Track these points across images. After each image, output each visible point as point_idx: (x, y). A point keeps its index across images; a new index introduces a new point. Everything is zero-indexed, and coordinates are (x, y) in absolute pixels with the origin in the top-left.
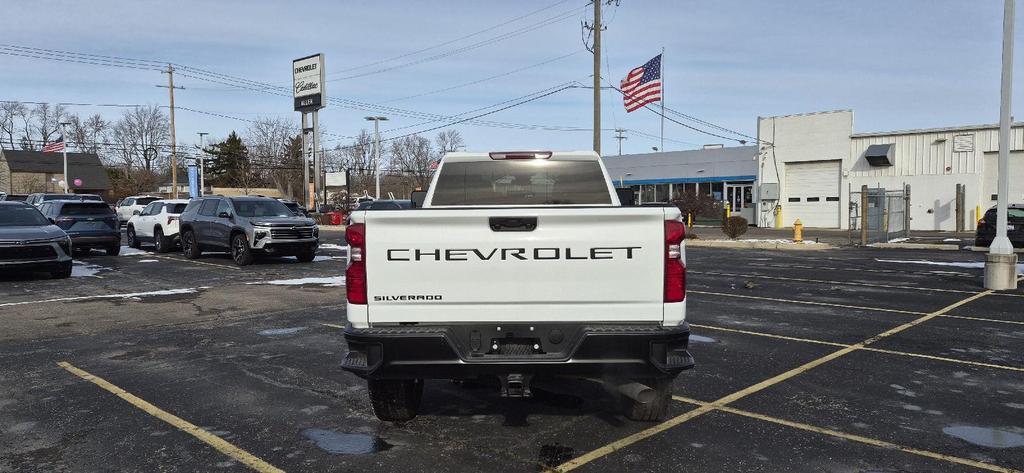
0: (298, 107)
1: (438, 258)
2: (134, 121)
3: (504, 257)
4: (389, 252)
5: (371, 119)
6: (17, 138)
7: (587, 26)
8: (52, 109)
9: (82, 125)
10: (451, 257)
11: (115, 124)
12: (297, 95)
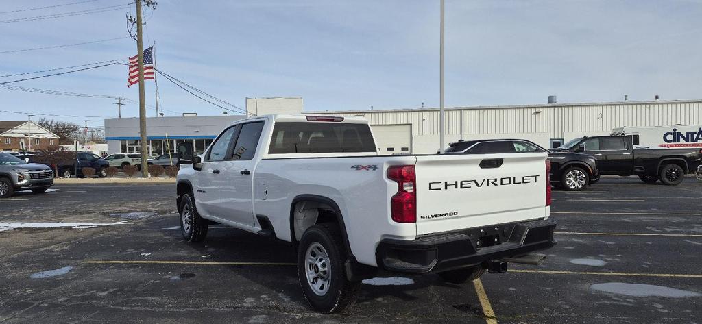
1: (456, 187)
3: (488, 185)
4: (430, 184)
7: (131, 20)
10: (463, 186)
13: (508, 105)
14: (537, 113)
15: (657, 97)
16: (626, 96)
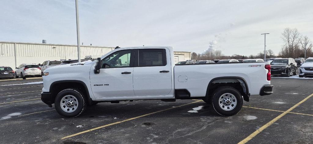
13: (38, 43)
14: (54, 48)
15: (91, 45)
16: (82, 43)
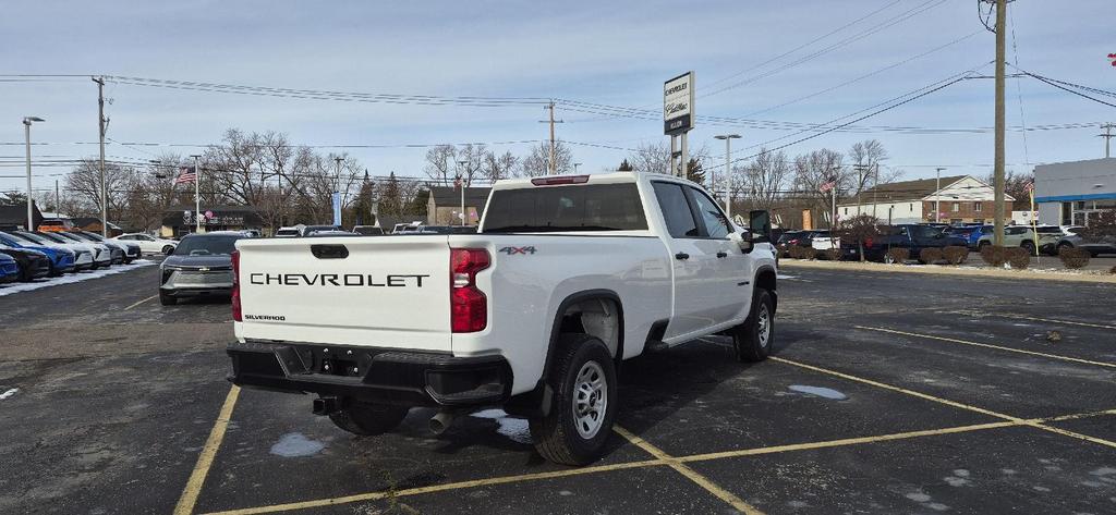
0: (668, 131)
1: (280, 283)
2: (540, 155)
5: (721, 138)
6: (451, 175)
8: (475, 149)
9: (497, 161)
11: (523, 159)
12: (667, 119)
